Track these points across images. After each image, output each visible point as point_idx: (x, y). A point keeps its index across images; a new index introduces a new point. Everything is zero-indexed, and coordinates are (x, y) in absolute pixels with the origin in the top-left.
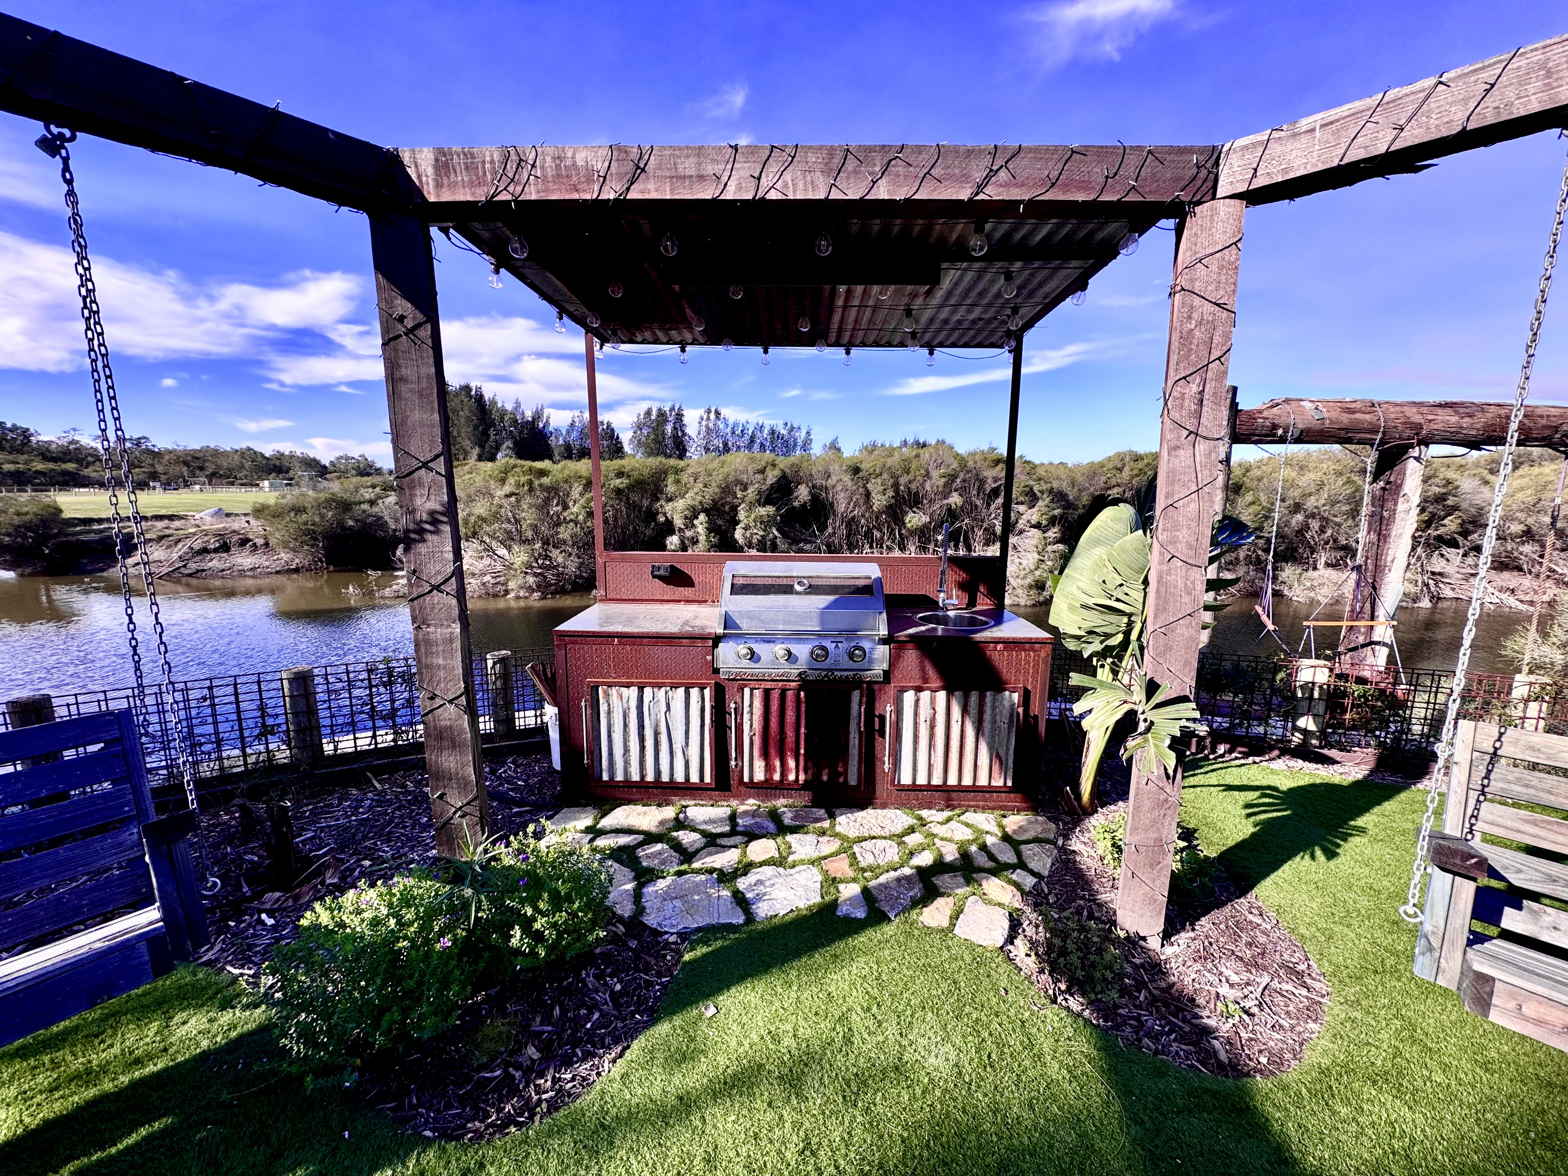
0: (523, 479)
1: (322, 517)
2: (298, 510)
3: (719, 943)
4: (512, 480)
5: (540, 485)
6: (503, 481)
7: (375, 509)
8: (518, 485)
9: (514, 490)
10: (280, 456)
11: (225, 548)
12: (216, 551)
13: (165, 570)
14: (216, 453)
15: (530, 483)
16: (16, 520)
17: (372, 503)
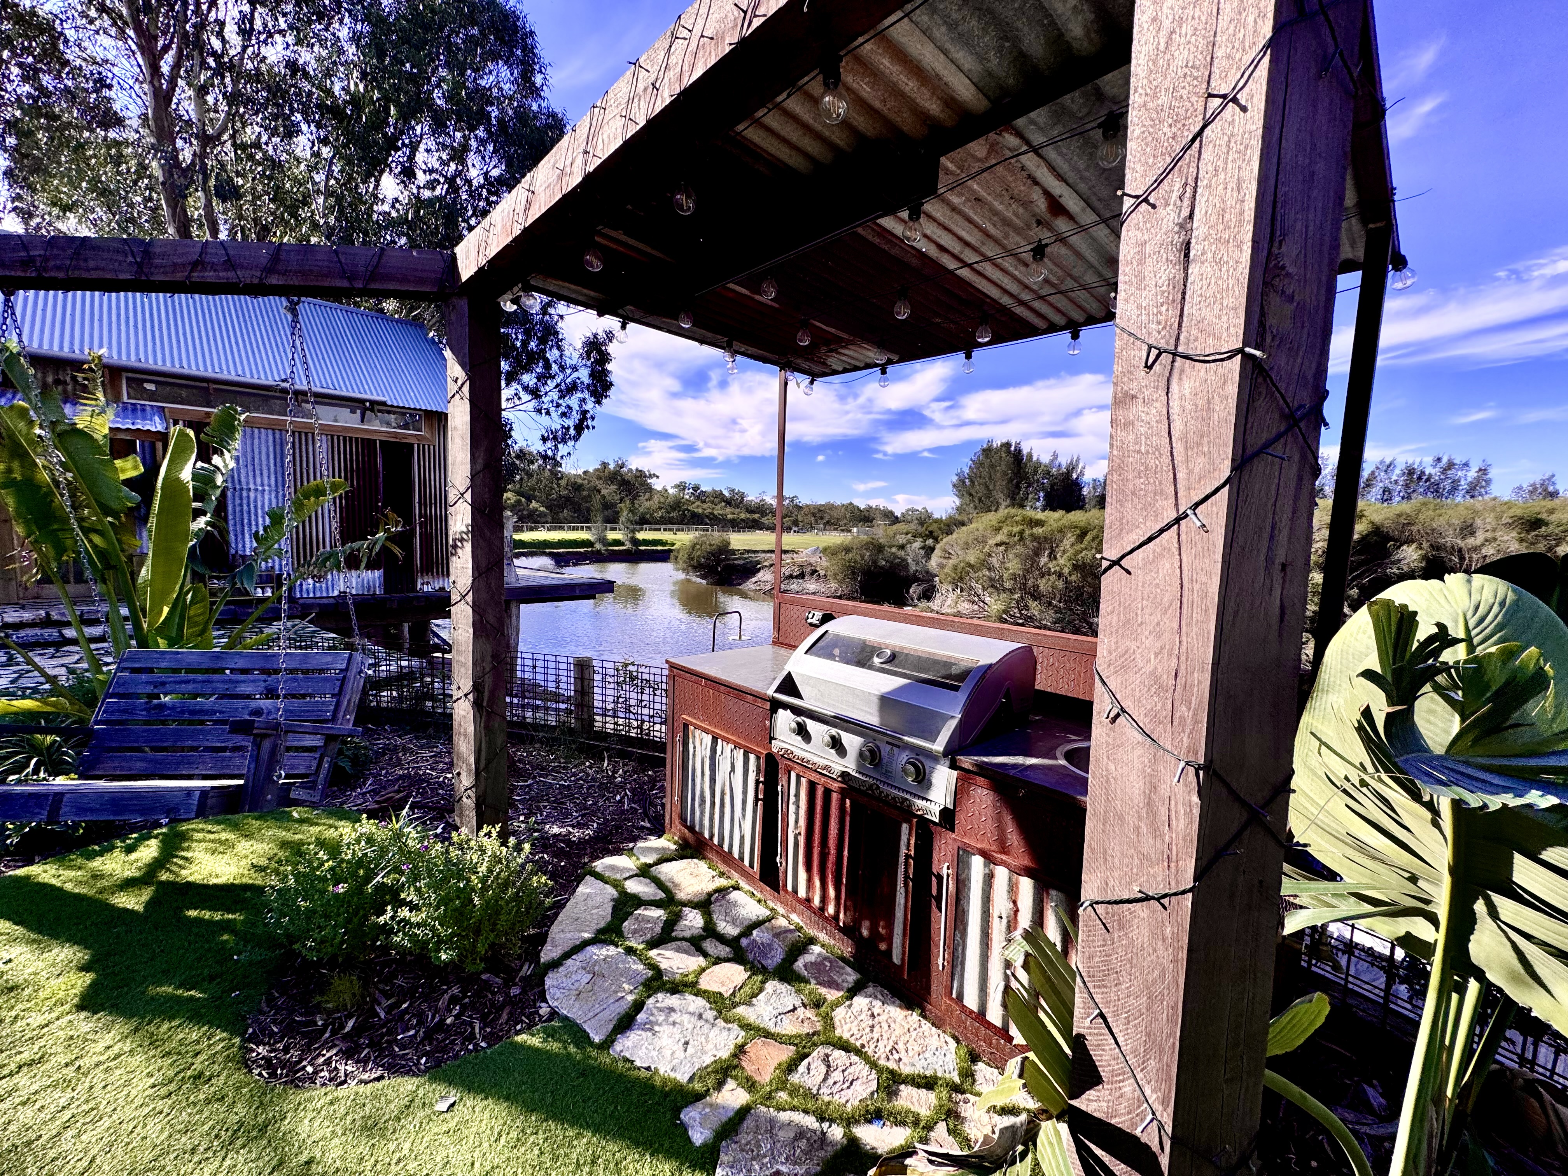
0: (1016, 529)
1: (863, 557)
2: (847, 550)
3: (555, 1046)
4: (1005, 530)
5: (1032, 535)
6: (998, 529)
7: (902, 553)
8: (1011, 535)
9: (1005, 539)
10: (869, 509)
11: (802, 576)
12: (797, 577)
13: (768, 588)
14: (831, 507)
15: (1021, 533)
16: (708, 549)
17: (902, 547)
